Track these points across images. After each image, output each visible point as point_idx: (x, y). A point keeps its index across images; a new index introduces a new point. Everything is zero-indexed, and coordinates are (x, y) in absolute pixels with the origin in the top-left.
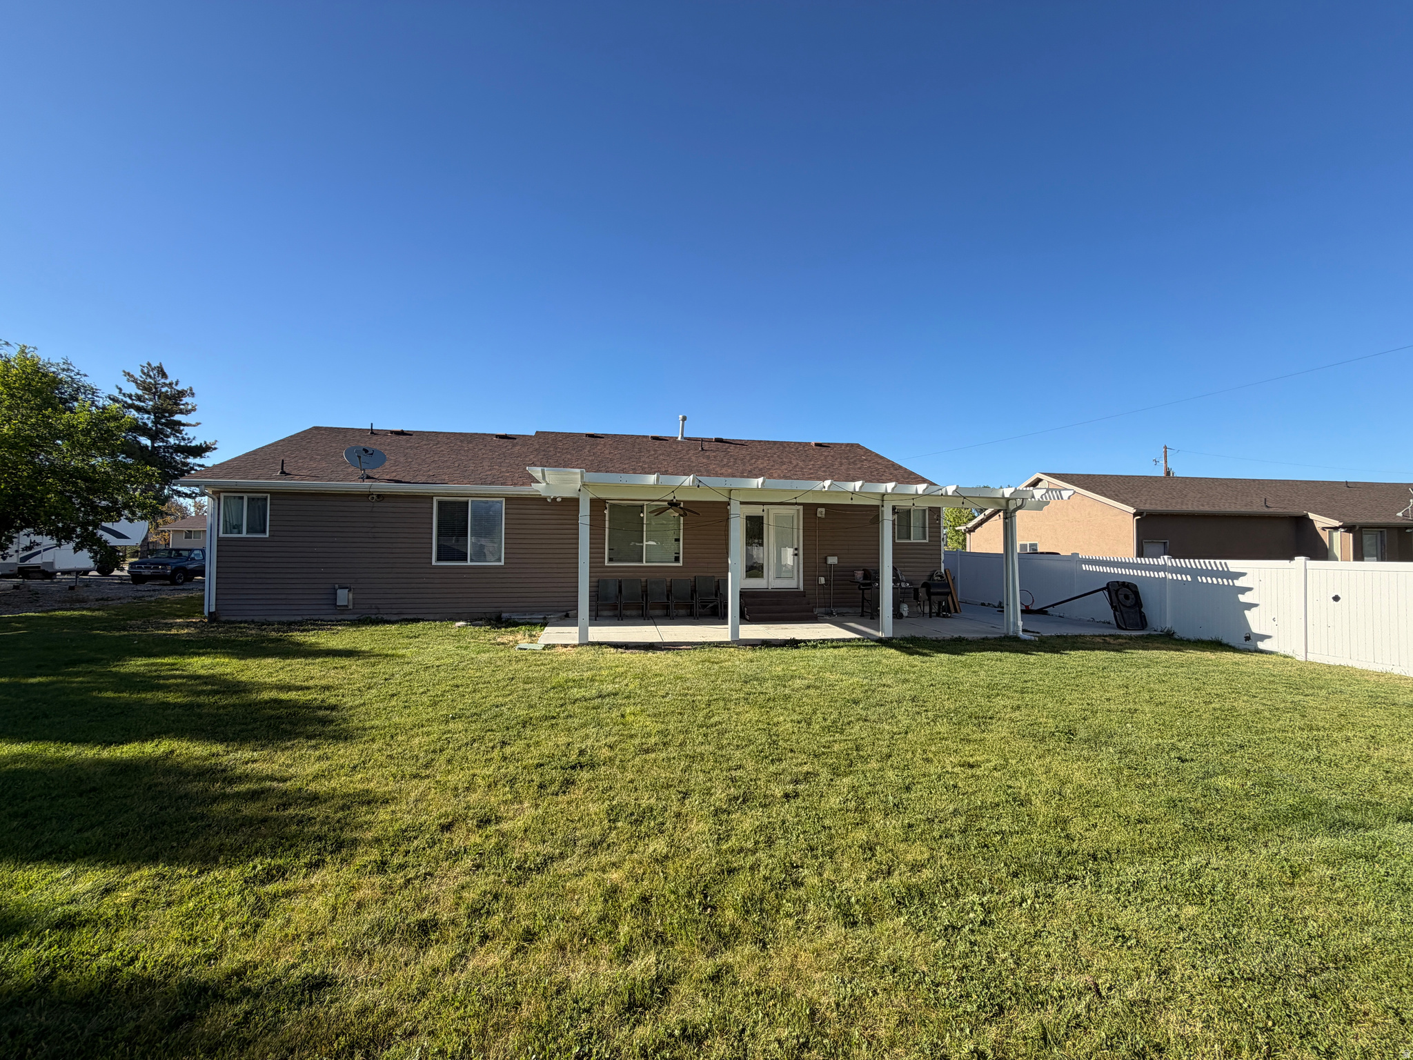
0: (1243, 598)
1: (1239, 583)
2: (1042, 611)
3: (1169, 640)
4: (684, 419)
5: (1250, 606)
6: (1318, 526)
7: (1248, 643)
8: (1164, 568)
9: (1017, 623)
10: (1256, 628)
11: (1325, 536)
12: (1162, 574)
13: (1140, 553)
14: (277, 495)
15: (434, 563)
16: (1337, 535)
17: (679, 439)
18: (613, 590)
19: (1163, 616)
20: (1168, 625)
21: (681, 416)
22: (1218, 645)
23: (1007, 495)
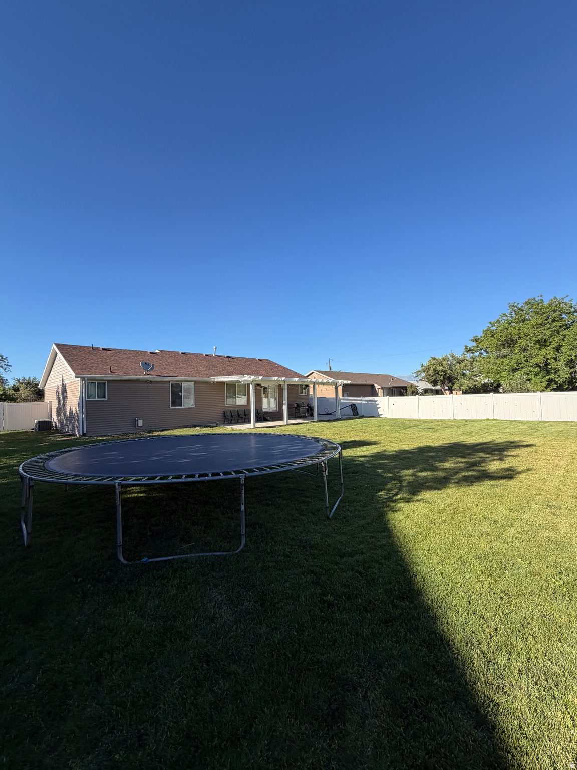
0: (377, 406)
1: (377, 403)
2: (330, 414)
3: (363, 417)
4: (216, 348)
5: (379, 408)
6: (376, 387)
7: (379, 416)
8: (361, 400)
9: (339, 415)
10: (380, 413)
11: (377, 390)
12: (361, 402)
13: (343, 396)
14: (109, 381)
15: (171, 408)
16: (380, 390)
17: (214, 355)
18: (229, 414)
19: (361, 411)
20: (363, 414)
21: (215, 347)
22: (373, 417)
23: (314, 381)
